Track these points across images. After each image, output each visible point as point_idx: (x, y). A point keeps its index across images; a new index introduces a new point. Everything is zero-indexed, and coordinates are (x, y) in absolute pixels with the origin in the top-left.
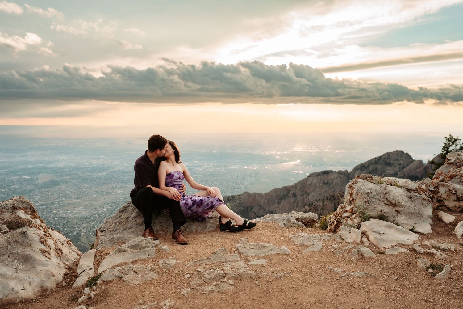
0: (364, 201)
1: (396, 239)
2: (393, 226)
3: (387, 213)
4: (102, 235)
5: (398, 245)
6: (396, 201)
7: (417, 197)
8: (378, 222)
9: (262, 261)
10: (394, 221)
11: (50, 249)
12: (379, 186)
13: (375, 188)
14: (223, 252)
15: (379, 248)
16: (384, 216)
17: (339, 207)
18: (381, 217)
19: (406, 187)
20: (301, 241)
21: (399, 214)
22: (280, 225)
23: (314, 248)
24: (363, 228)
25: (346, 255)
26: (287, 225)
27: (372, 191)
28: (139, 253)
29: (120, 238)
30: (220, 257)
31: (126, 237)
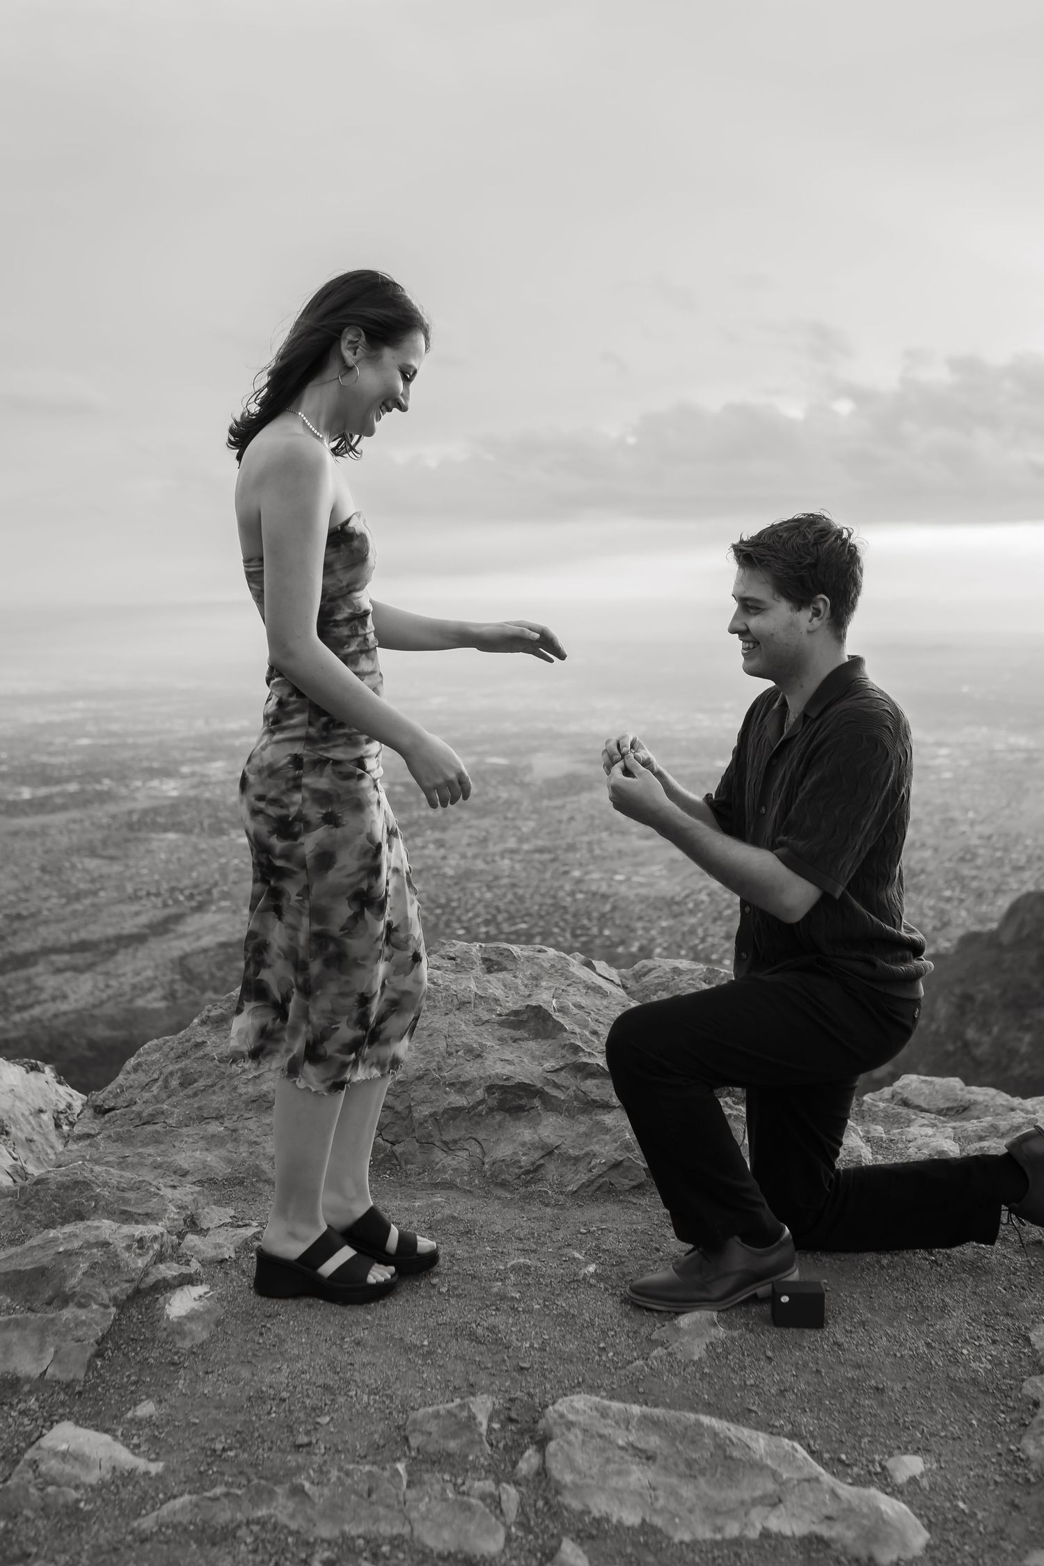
29: (76, 1183)
30: (374, 1497)
31: (105, 1184)
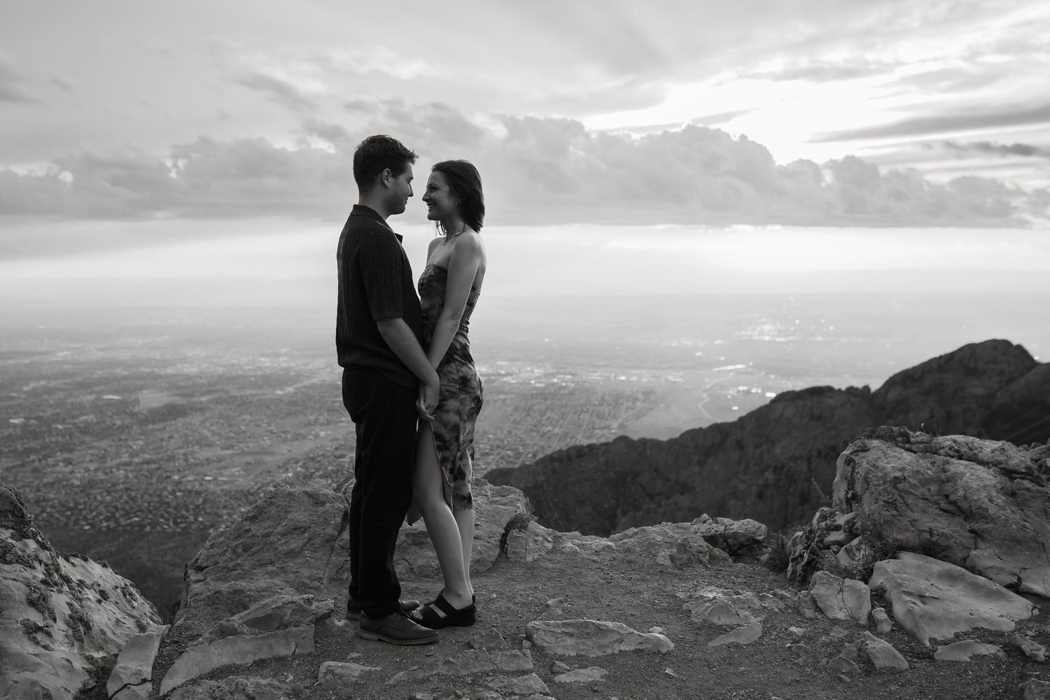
0: (885, 502)
1: (967, 615)
2: (962, 575)
3: (946, 537)
4: (199, 581)
5: (973, 633)
6: (973, 504)
7: (1032, 494)
8: (920, 563)
9: (591, 673)
10: (965, 559)
11: (55, 620)
12: (926, 460)
13: (916, 466)
14: (492, 642)
15: (919, 642)
16: (936, 544)
17: (818, 514)
18: (930, 549)
19: (1001, 463)
20: (706, 613)
21: (979, 539)
22: (660, 560)
23: (738, 635)
24: (878, 580)
25: (824, 661)
26: (680, 560)
27: (906, 474)
28: (273, 641)
29: (236, 591)
30: (479, 659)
31: (250, 590)
